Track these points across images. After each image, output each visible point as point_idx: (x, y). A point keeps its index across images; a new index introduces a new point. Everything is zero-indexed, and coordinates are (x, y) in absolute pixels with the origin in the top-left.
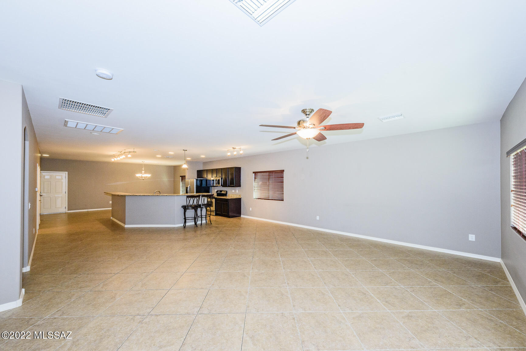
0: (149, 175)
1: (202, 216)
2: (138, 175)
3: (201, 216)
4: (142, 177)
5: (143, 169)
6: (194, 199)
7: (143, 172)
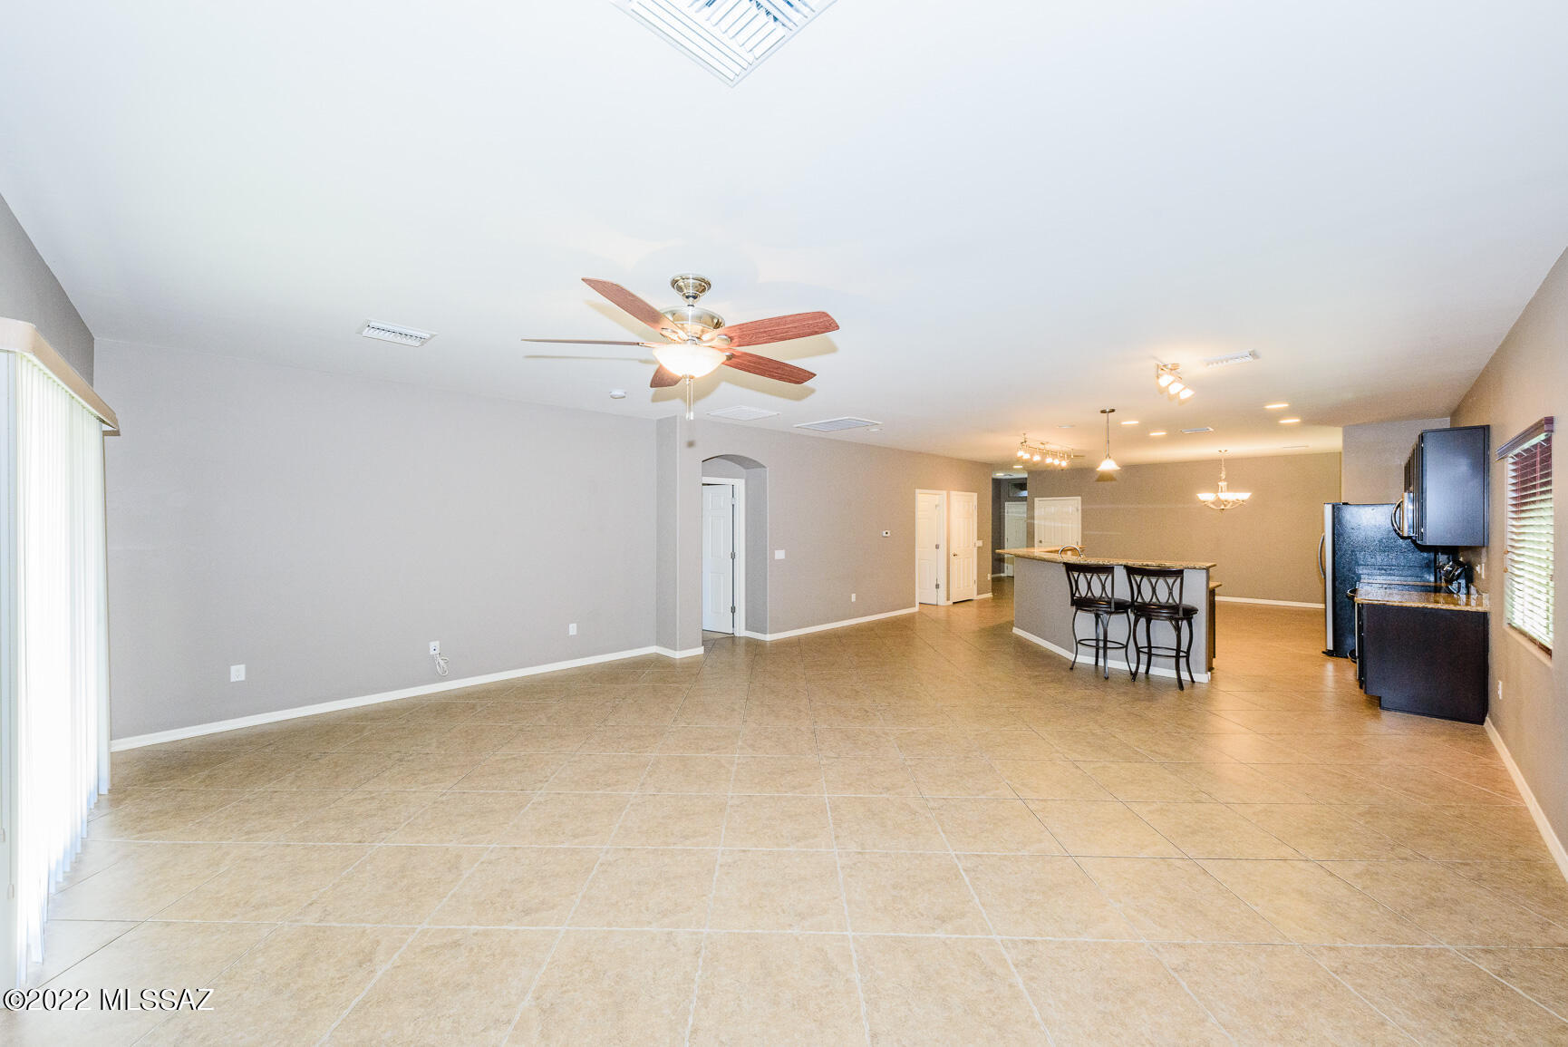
0: (1244, 496)
1: (1154, 651)
2: (1206, 497)
3: (1150, 647)
4: (1218, 502)
5: (1223, 475)
6: (1089, 577)
7: (1223, 484)
